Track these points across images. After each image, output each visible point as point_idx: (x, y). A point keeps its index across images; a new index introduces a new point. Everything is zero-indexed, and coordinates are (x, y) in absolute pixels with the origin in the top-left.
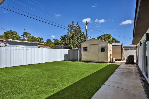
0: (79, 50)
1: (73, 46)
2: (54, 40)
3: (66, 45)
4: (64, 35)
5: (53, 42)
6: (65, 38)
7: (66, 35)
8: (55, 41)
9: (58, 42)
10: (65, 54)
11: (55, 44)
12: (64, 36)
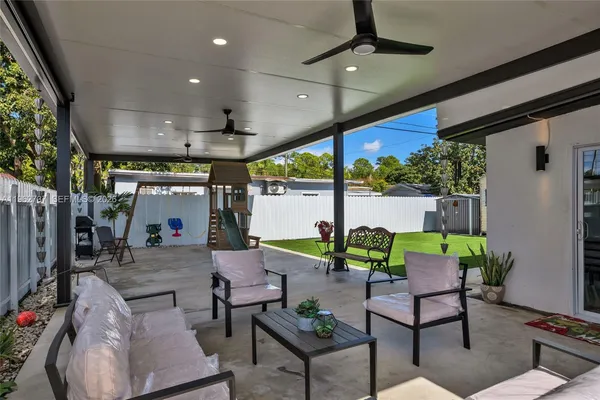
0: (473, 199)
1: (455, 185)
2: (379, 159)
3: (430, 182)
4: (424, 147)
5: (376, 167)
6: (424, 158)
7: (429, 148)
8: (384, 164)
9: (397, 170)
10: (427, 214)
11: (388, 177)
12: (423, 150)
